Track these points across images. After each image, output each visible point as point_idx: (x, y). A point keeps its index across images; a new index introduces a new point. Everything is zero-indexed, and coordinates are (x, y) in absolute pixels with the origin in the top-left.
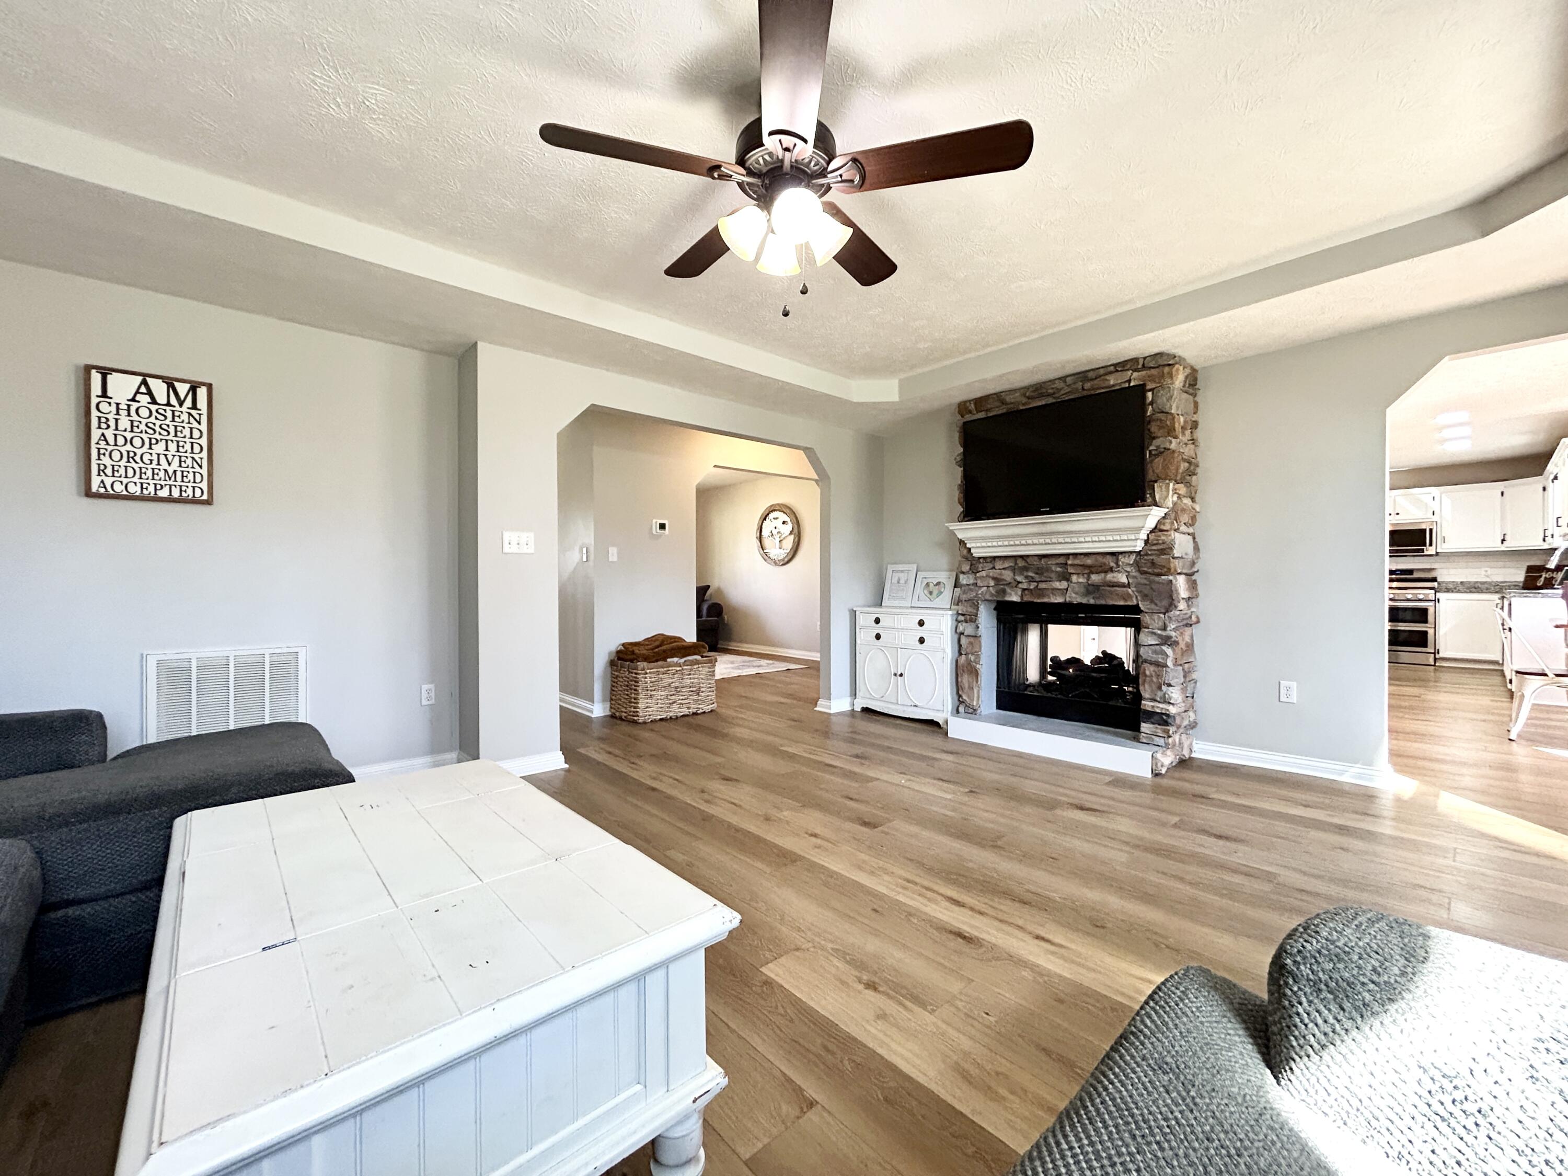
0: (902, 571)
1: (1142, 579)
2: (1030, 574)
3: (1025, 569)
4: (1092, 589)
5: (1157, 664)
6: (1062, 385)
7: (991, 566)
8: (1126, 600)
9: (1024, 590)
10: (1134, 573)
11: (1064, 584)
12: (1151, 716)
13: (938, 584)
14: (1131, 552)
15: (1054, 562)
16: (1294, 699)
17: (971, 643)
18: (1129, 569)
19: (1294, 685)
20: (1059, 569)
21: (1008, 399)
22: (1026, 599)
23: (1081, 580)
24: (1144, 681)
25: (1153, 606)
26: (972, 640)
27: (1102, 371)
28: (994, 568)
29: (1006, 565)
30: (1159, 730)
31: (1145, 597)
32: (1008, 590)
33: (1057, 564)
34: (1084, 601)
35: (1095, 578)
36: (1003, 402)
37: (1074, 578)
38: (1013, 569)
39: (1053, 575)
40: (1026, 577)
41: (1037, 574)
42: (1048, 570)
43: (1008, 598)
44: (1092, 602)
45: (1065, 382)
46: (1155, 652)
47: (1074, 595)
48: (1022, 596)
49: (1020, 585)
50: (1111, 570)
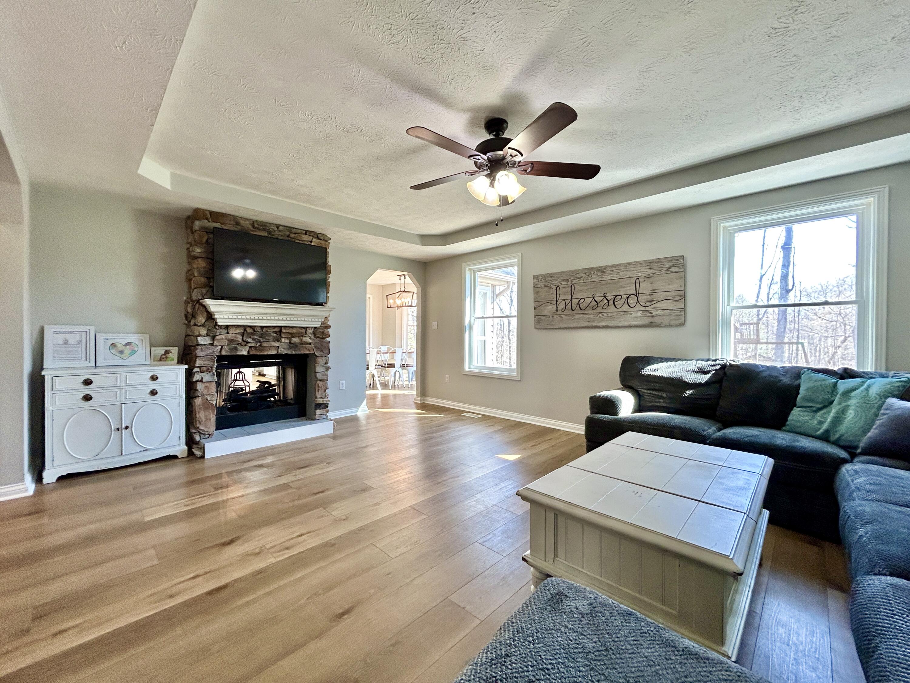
0: (71, 333)
1: (316, 340)
2: (255, 337)
3: (253, 334)
4: (292, 345)
5: (323, 381)
6: (276, 229)
7: (226, 331)
8: (310, 351)
9: (250, 347)
10: (313, 338)
11: (277, 344)
12: (319, 406)
13: (128, 344)
14: (312, 327)
15: (272, 331)
16: (344, 388)
17: (206, 387)
18: (310, 336)
19: (344, 382)
20: (275, 335)
21: (242, 222)
22: (251, 353)
23: (286, 341)
24: (319, 390)
25: (322, 353)
26: (208, 384)
27: (299, 231)
28: (228, 333)
29: (238, 331)
30: (324, 411)
31: (318, 349)
32: (239, 347)
33: (273, 332)
34: (289, 352)
35: (295, 340)
36: (238, 223)
37: (283, 340)
38: (243, 335)
39: (271, 338)
40: (254, 339)
41: (260, 337)
42: (269, 335)
43: (239, 353)
44: (294, 353)
45: (278, 228)
46: (323, 375)
47: (282, 349)
48: (249, 352)
49: (249, 345)
50: (303, 336)
